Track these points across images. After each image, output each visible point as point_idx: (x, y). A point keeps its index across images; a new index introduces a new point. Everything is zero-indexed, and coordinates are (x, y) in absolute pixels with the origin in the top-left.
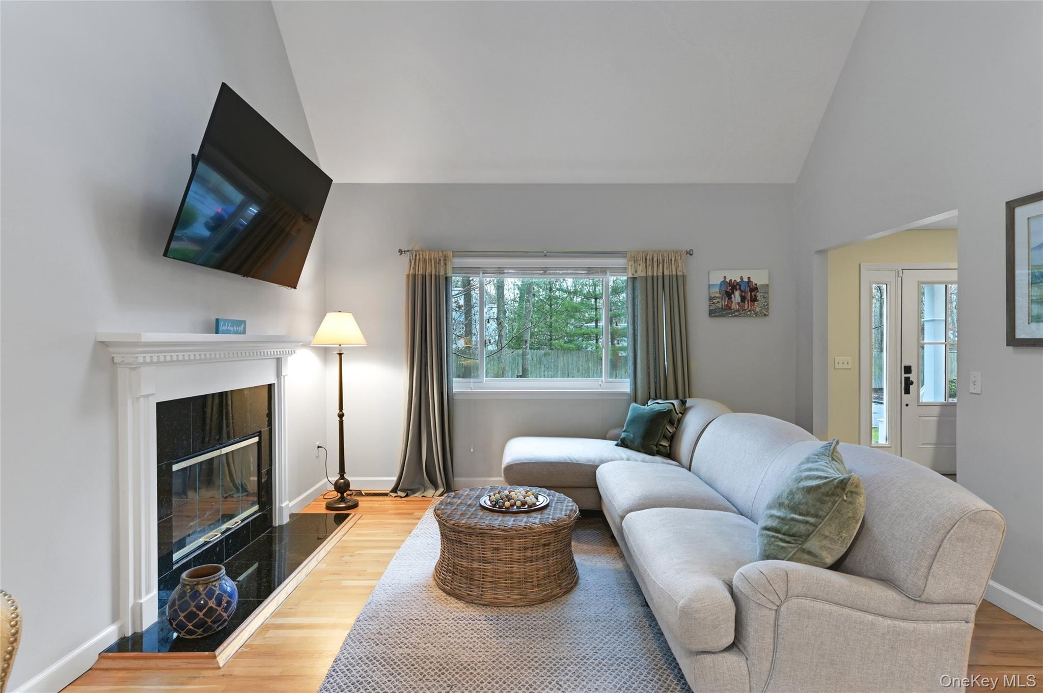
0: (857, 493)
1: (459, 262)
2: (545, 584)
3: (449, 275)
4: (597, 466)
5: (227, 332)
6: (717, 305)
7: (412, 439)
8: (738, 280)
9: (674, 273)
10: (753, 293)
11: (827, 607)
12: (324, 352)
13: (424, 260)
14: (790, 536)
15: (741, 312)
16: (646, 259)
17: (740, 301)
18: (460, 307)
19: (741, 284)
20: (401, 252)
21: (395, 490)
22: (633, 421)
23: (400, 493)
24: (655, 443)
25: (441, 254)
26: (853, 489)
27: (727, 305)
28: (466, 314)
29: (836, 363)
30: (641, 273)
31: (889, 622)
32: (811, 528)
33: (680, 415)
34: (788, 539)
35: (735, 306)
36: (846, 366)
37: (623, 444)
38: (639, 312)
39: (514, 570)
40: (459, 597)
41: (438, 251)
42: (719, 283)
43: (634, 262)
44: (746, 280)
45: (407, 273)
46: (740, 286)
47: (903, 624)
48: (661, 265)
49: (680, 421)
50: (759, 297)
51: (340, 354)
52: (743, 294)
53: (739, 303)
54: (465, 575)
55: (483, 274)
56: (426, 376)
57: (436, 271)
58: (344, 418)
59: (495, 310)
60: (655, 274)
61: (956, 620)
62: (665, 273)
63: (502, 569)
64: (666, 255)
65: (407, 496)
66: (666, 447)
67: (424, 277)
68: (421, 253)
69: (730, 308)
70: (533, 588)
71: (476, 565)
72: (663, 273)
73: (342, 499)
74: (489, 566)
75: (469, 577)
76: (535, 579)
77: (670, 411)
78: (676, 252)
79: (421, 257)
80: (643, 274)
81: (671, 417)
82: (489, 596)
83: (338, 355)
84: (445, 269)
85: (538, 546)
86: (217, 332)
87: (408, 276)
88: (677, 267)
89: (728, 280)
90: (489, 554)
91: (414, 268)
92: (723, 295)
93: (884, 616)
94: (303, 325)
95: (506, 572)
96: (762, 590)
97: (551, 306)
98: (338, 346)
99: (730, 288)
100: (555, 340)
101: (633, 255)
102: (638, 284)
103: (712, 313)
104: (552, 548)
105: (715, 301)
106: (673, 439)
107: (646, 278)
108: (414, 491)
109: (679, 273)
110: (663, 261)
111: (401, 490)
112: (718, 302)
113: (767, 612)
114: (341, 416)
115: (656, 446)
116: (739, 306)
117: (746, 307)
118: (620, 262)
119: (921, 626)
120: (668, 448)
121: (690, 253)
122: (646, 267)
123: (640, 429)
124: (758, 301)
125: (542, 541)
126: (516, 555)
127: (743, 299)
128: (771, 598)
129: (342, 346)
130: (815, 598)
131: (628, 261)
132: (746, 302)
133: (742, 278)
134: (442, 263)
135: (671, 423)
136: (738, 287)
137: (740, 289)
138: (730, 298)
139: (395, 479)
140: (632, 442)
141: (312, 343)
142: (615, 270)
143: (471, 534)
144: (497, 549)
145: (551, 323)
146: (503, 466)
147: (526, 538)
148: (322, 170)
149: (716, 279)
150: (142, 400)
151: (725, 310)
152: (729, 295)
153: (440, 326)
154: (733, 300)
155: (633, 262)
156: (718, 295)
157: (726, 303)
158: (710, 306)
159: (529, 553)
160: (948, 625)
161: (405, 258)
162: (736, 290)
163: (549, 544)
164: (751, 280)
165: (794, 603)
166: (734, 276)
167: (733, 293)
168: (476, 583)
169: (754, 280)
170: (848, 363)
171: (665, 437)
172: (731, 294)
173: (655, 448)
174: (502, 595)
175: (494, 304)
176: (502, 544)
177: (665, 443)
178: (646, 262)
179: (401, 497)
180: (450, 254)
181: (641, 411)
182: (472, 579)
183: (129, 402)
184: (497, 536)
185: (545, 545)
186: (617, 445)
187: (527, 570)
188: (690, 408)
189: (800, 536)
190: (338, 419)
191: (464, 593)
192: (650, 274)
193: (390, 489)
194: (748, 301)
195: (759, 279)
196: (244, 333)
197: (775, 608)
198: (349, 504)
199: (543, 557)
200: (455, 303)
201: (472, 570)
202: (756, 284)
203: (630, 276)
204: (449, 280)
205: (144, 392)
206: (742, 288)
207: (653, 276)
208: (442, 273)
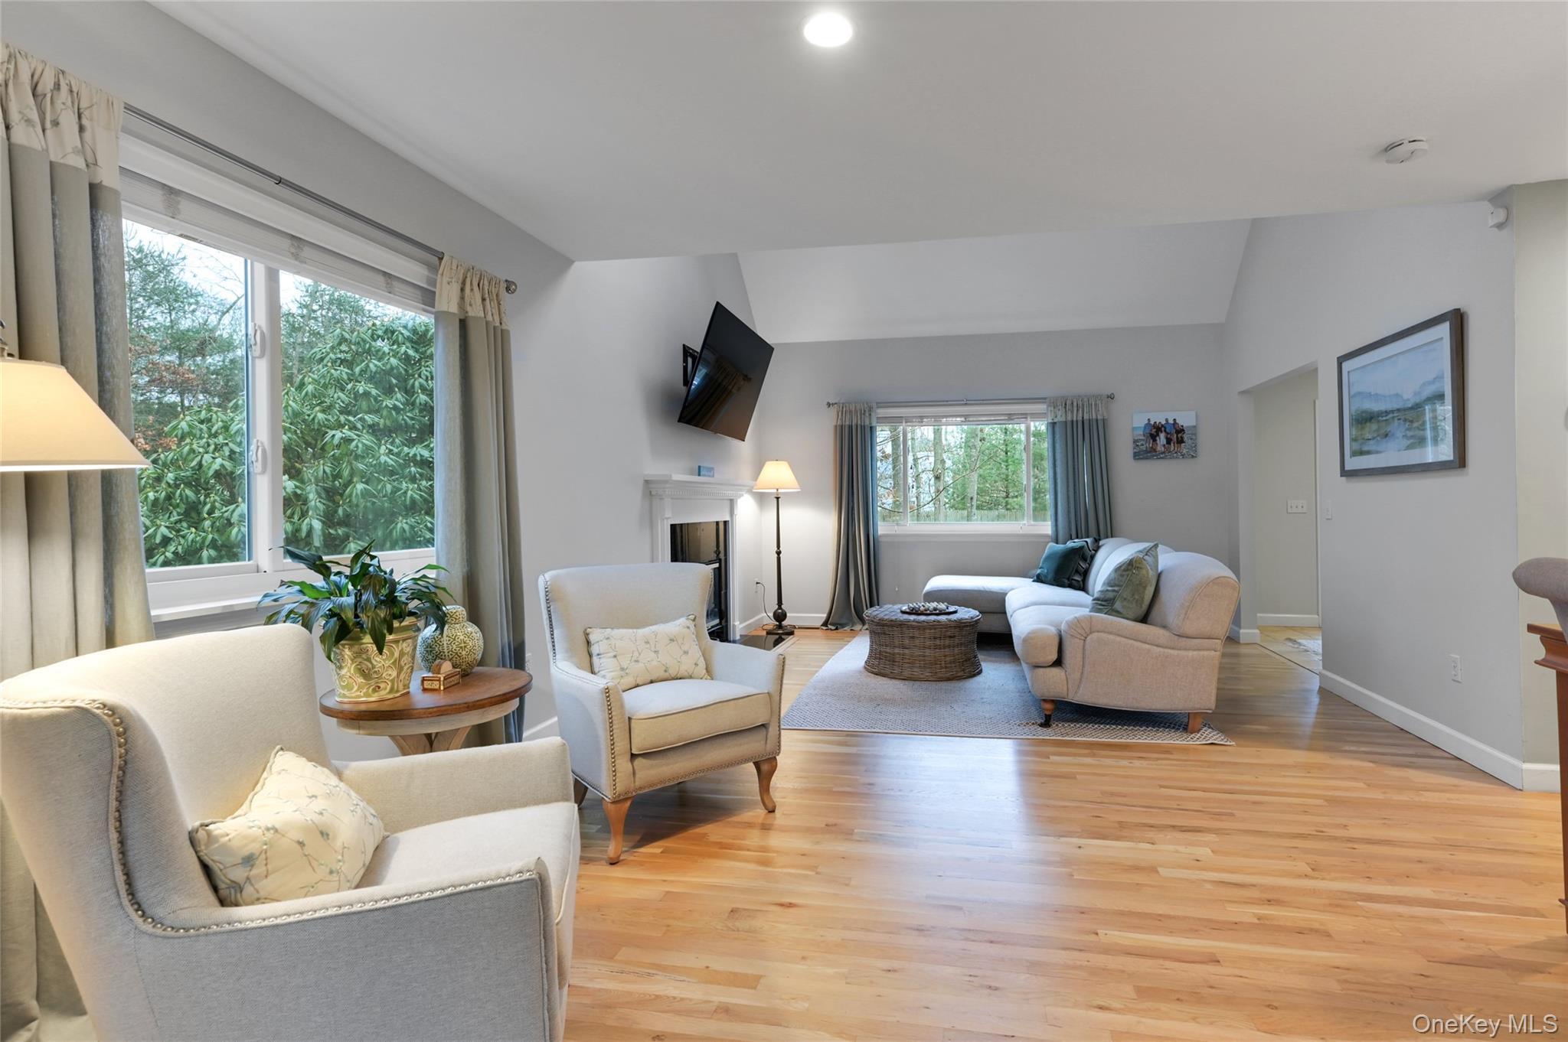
0: (1141, 568)
1: (882, 412)
2: (951, 667)
3: (874, 424)
4: (1006, 594)
5: (704, 475)
6: (1141, 447)
7: (841, 576)
8: (1163, 422)
9: (1094, 417)
10: (1179, 435)
11: (1118, 639)
12: (761, 498)
13: (851, 412)
14: (1105, 601)
15: (1165, 455)
16: (1066, 404)
17: (1165, 443)
18: (886, 457)
19: (1167, 426)
20: (829, 405)
21: (825, 624)
22: (1048, 558)
23: (830, 627)
24: (1067, 576)
25: (866, 406)
26: (1138, 565)
27: (1152, 447)
28: (893, 463)
29: (1289, 507)
30: (1060, 418)
31: (1161, 649)
32: (1115, 594)
33: (1093, 552)
34: (1103, 603)
35: (1160, 448)
36: (1300, 510)
37: (1039, 579)
38: (1058, 456)
39: (927, 654)
40: (884, 675)
41: (863, 404)
42: (1143, 426)
43: (1054, 408)
44: (1171, 421)
45: (834, 423)
46: (1165, 428)
47: (1170, 651)
48: (1081, 410)
49: (1093, 557)
50: (1185, 439)
51: (778, 498)
52: (1169, 436)
53: (1164, 445)
54: (888, 659)
55: (906, 422)
56: (853, 519)
57: (861, 422)
58: (781, 555)
59: (932, 459)
60: (1075, 419)
61: (1208, 650)
62: (1085, 418)
63: (917, 653)
64: (1086, 399)
65: (837, 629)
66: (1078, 581)
67: (851, 427)
68: (847, 405)
69: (1155, 451)
70: (942, 668)
71: (897, 651)
72: (1083, 418)
73: (780, 627)
74: (906, 651)
75: (892, 660)
76: (943, 662)
77: (1082, 548)
78: (1097, 397)
79: (848, 409)
80: (1063, 419)
81: (1083, 554)
82: (906, 673)
83: (775, 499)
84: (870, 419)
85: (945, 637)
86: (699, 475)
87: (836, 426)
88: (1097, 411)
89: (1152, 422)
90: (907, 642)
91: (842, 419)
92: (1148, 437)
93: (1157, 646)
94: (745, 473)
95: (920, 656)
96: (1074, 627)
97: (1006, 453)
98: (775, 491)
99: (1154, 431)
100: (1013, 497)
101: (1052, 401)
102: (1057, 429)
103: (1137, 456)
104: (957, 641)
105: (1139, 444)
106: (1086, 573)
107: (1066, 422)
108: (843, 626)
109: (1099, 417)
110: (1083, 405)
111: (831, 624)
112: (1142, 445)
113: (1078, 641)
114: (779, 553)
115: (1068, 579)
116: (1165, 448)
117: (1172, 449)
118: (1041, 407)
119: (1183, 653)
120: (1081, 583)
121: (1111, 397)
122: (1066, 411)
123: (1053, 565)
124: (1184, 442)
125: (949, 633)
126: (928, 643)
127: (1169, 441)
128: (1080, 631)
129: (780, 491)
130: (1110, 633)
131: (1048, 406)
132: (1172, 444)
133: (1167, 420)
134: (867, 415)
135: (1084, 559)
136: (1163, 429)
137: (1165, 431)
138: (1155, 440)
139: (825, 615)
140: (1046, 576)
141: (755, 487)
142: (1036, 416)
143: (892, 626)
144: (913, 637)
145: (1007, 476)
146: (924, 591)
147: (935, 629)
148: (759, 334)
149: (1140, 421)
150: (665, 520)
151: (1150, 452)
152: (1154, 437)
153: (866, 472)
154: (1158, 442)
155: (1052, 409)
156: (1142, 438)
157: (1151, 445)
158: (1134, 448)
159: (938, 642)
160: (1202, 653)
161: (833, 411)
162: (1161, 432)
163: (954, 637)
164: (1177, 422)
165: (1095, 636)
166: (1159, 418)
167: (1158, 435)
168: (897, 664)
169: (1180, 422)
170: (1302, 507)
171: (1077, 572)
172: (1156, 437)
173: (1066, 581)
174: (917, 672)
175: (930, 451)
176: (917, 633)
177: (1078, 578)
178: (1065, 408)
179: (831, 630)
180: (874, 406)
181: (1056, 549)
182: (894, 661)
183: (659, 521)
184: (913, 627)
185: (950, 637)
186: (1034, 581)
187: (937, 654)
188: (1102, 545)
189: (1110, 600)
190: (776, 555)
191: (888, 671)
192: (1069, 418)
193: (821, 623)
194: (1174, 443)
195: (1185, 420)
196: (713, 476)
197: (1083, 638)
198: (786, 631)
199: (949, 646)
200: (880, 451)
201: (894, 654)
202: (1182, 426)
203: (1050, 421)
204: (874, 430)
205: (667, 516)
206: (1167, 430)
207: (1072, 421)
208: (867, 423)
